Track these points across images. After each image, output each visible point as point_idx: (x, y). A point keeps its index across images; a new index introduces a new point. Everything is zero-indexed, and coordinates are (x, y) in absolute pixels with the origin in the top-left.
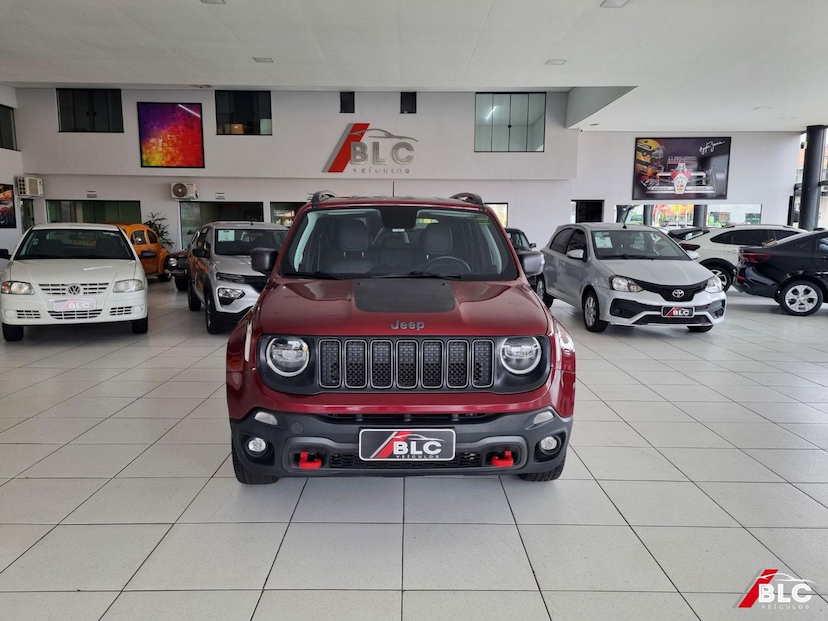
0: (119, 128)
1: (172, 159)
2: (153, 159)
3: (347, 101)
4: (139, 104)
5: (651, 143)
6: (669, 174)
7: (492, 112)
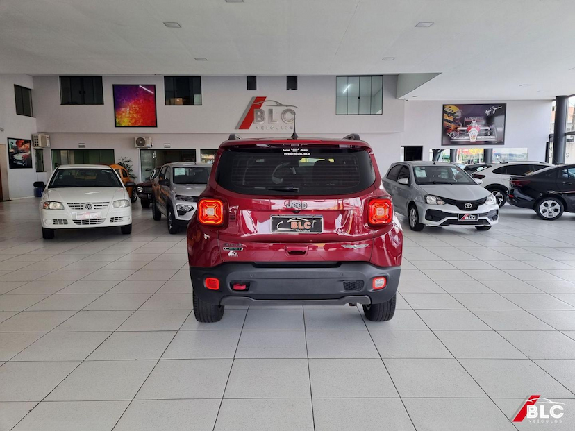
0: (100, 101)
1: (136, 122)
2: (123, 122)
3: (252, 82)
4: (114, 86)
5: (453, 108)
6: (466, 128)
7: (347, 88)
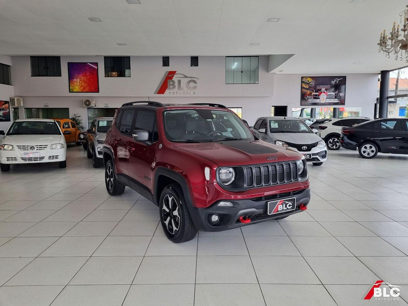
1: (84, 89)
2: (75, 88)
3: (166, 61)
4: (68, 63)
5: (309, 79)
6: (318, 94)
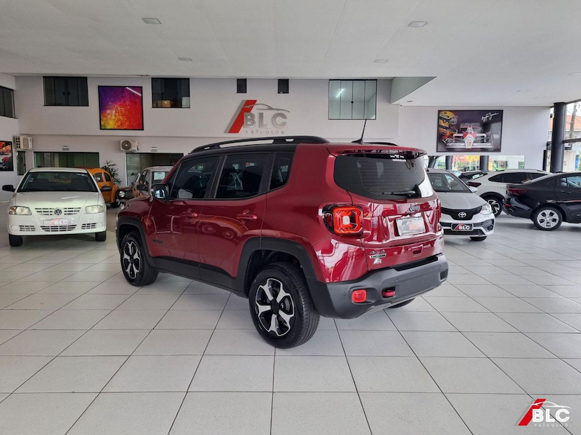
0: (85, 103)
1: (121, 124)
2: (109, 124)
3: (242, 85)
4: (99, 87)
5: (449, 114)
6: (461, 135)
7: (340, 93)
